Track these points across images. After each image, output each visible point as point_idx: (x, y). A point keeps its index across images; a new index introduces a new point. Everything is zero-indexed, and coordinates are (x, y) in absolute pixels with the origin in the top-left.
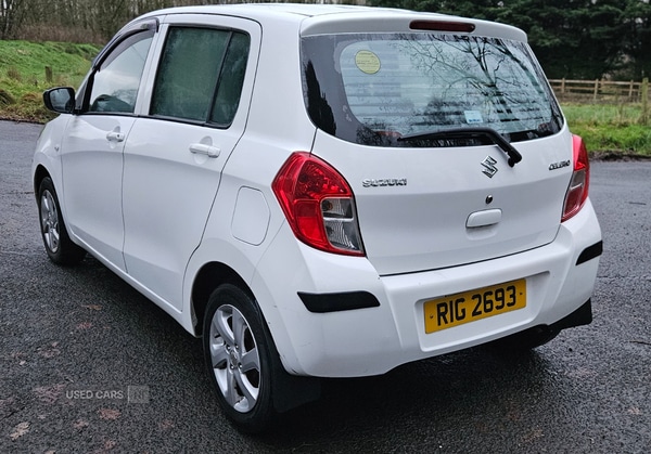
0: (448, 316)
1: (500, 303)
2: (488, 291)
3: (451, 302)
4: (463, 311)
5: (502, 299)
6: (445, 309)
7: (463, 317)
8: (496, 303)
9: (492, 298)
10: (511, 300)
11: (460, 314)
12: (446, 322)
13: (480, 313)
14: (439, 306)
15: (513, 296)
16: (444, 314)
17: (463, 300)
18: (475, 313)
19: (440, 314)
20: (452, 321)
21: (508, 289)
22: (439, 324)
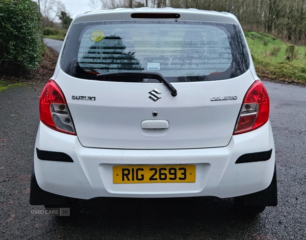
0: (130, 176)
1: (173, 176)
2: (163, 167)
3: (133, 170)
4: (142, 176)
5: (175, 174)
6: (129, 172)
7: (142, 179)
8: (169, 176)
9: (167, 172)
10: (183, 176)
11: (140, 177)
12: (129, 180)
13: (156, 179)
14: (123, 170)
15: (184, 174)
16: (127, 175)
17: (142, 170)
18: (151, 179)
19: (123, 174)
20: (133, 179)
21: (180, 169)
22: (123, 180)
